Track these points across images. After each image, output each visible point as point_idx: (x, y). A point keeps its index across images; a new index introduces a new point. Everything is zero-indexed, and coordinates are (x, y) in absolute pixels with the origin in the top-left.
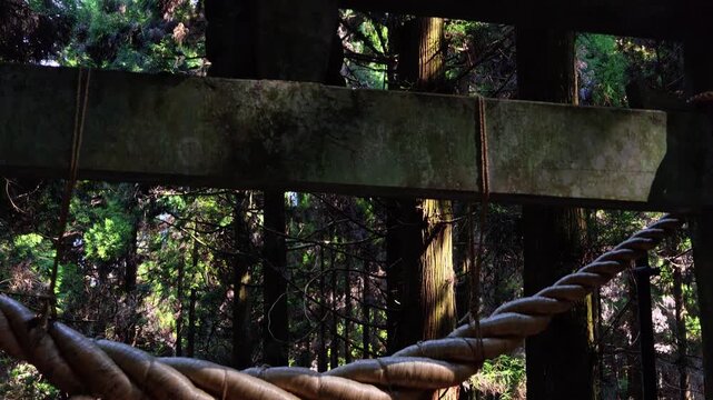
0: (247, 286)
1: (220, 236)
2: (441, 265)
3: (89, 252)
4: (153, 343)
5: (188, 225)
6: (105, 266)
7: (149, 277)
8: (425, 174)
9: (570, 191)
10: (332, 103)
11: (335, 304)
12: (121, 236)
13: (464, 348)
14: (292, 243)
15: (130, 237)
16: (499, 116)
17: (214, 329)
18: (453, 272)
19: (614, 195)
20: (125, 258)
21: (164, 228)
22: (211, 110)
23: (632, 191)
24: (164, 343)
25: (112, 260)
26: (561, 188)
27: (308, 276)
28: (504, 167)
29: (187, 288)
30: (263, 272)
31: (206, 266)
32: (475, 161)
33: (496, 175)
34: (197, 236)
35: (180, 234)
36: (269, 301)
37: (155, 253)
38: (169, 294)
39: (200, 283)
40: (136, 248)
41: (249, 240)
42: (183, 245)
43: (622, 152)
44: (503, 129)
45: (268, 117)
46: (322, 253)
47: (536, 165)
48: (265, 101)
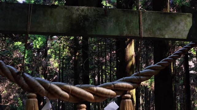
0: (78, 56)
1: (70, 42)
2: (131, 50)
3: (34, 47)
4: (52, 71)
5: (61, 39)
6: (39, 51)
7: (51, 53)
8: (125, 32)
9: (165, 36)
10: (99, 12)
11: (102, 61)
12: (43, 42)
13: (136, 79)
14: (90, 44)
15: (46, 42)
16: (145, 15)
17: (69, 67)
18: (134, 53)
19: (177, 37)
20: (44, 48)
21: (55, 40)
22: (65, 15)
23: (182, 36)
24: (55, 71)
25: (41, 49)
26: (163, 35)
27: (95, 53)
28: (147, 30)
29: (61, 56)
30: (82, 52)
31: (67, 50)
32: (139, 28)
33: (144, 32)
34: (64, 42)
35: (59, 41)
36: (84, 60)
37: (52, 47)
38: (56, 58)
39: (65, 55)
40: (47, 45)
41: (78, 43)
42: (60, 44)
43: (180, 25)
44: (146, 19)
45: (81, 17)
46: (98, 47)
47: (156, 29)
48: (81, 12)
